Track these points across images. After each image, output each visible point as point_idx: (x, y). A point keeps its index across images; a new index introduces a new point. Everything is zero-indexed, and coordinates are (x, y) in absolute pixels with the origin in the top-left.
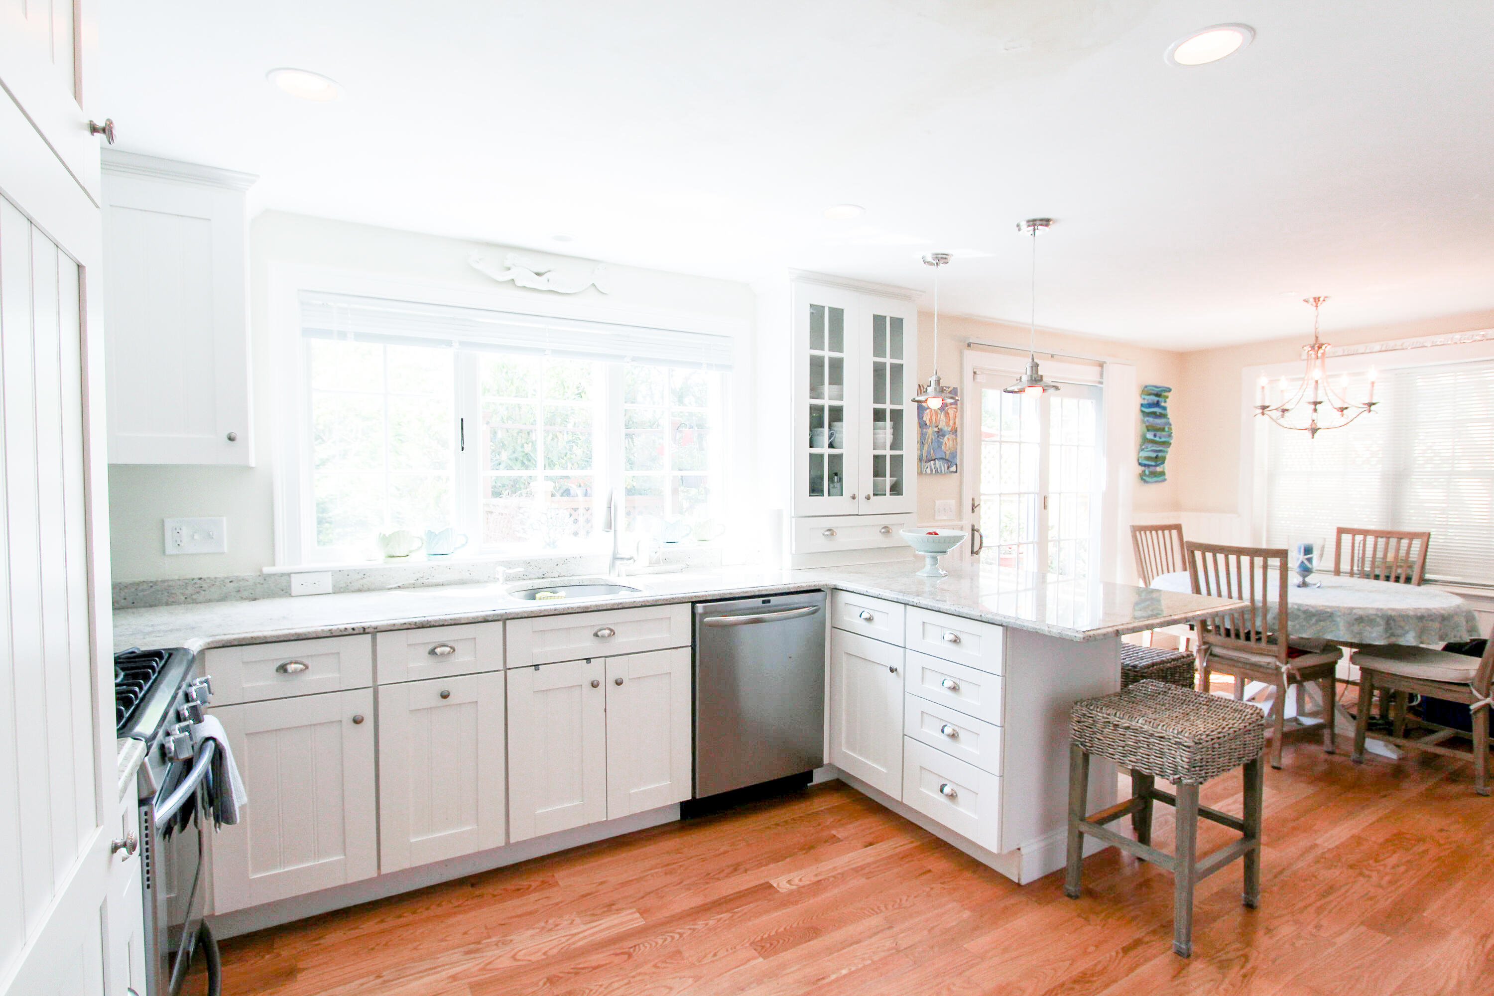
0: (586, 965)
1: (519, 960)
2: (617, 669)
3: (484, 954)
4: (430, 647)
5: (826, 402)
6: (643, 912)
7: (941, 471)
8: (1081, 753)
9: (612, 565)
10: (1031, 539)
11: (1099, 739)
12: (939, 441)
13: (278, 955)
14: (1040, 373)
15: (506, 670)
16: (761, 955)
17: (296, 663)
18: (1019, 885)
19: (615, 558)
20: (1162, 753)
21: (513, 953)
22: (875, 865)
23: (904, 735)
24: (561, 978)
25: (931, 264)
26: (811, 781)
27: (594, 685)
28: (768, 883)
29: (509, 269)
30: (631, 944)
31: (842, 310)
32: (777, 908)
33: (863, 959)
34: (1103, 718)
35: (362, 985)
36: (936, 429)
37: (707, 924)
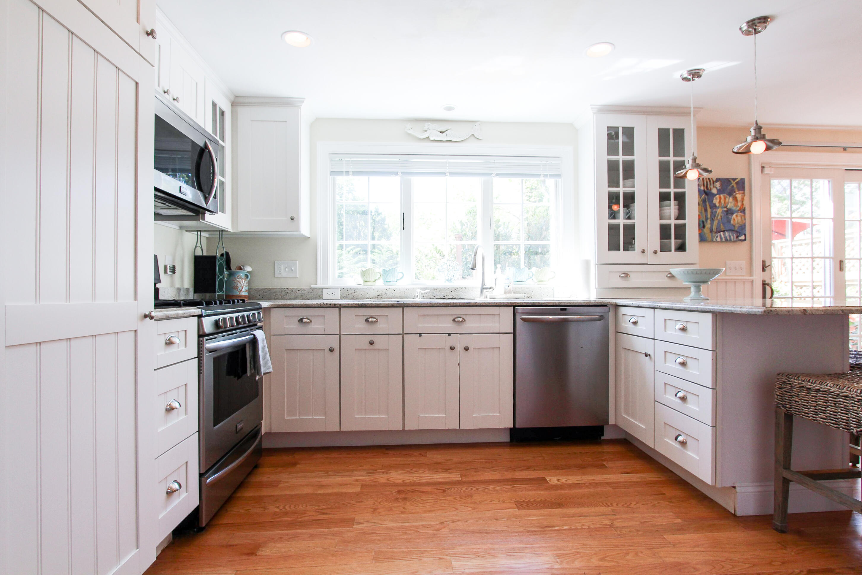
0: (420, 490)
1: (390, 481)
2: (465, 341)
3: (376, 475)
4: (367, 317)
5: (621, 190)
6: (462, 476)
7: (731, 239)
8: (783, 414)
9: (482, 292)
10: (828, 294)
11: (796, 401)
12: (728, 218)
13: (294, 457)
14: (762, 133)
15: (403, 334)
16: (518, 508)
17: (307, 319)
18: (734, 515)
19: (483, 288)
20: (848, 410)
21: (388, 477)
22: (623, 484)
23: (655, 401)
24: (405, 492)
25: (689, 80)
26: (603, 435)
27: (452, 349)
28: (545, 478)
29: (426, 131)
30: (447, 487)
31: (633, 128)
32: (543, 490)
33: (583, 525)
34: (799, 383)
35: (319, 474)
36: (725, 209)
37: (494, 488)
